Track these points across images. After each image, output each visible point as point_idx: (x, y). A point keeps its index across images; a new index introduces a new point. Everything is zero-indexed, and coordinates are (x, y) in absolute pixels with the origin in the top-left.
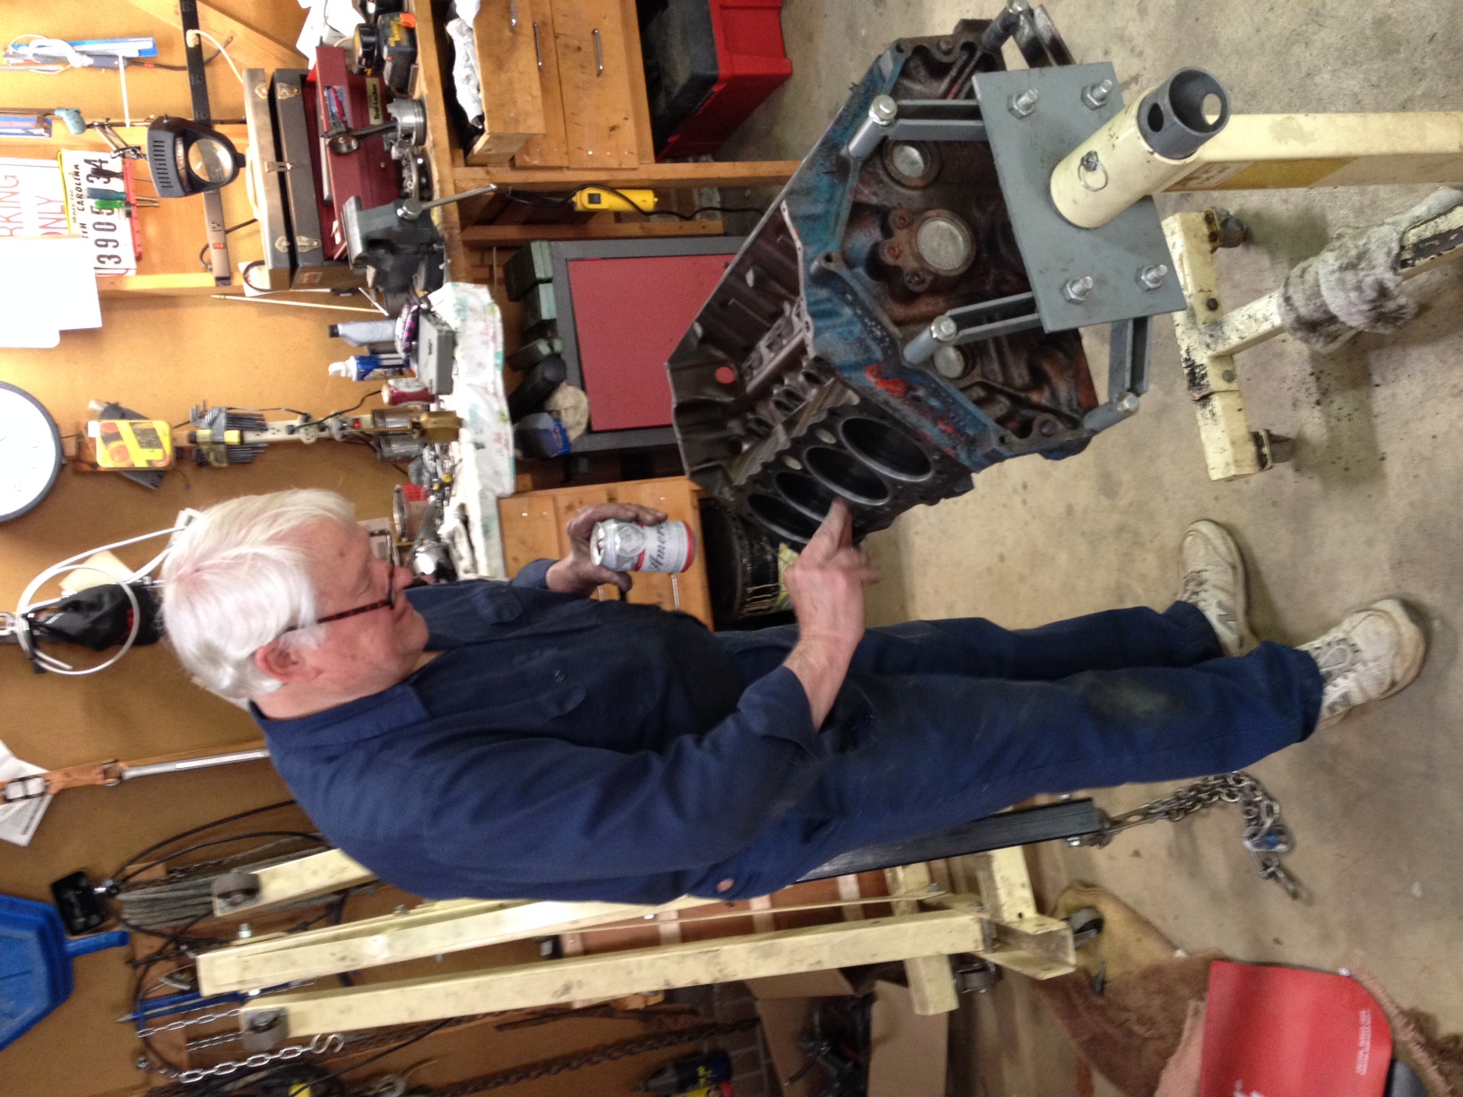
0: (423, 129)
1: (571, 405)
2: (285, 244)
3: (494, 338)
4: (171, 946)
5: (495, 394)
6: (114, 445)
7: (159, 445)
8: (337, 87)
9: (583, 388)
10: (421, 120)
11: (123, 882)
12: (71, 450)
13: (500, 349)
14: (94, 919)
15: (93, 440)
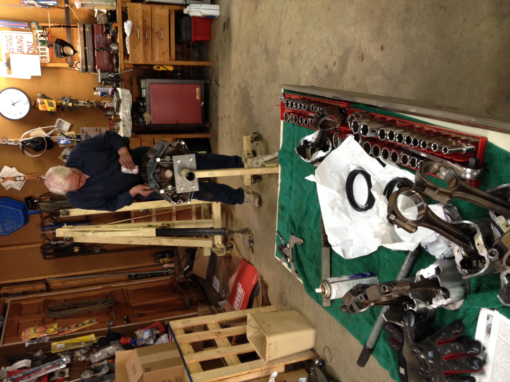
0: (118, 51)
1: (147, 117)
2: (85, 67)
3: (130, 102)
4: (51, 215)
5: (129, 115)
6: (43, 105)
7: (54, 107)
8: (99, 35)
9: (150, 114)
10: (117, 48)
11: (40, 201)
12: (33, 104)
13: (131, 104)
14: (34, 207)
15: (38, 103)
